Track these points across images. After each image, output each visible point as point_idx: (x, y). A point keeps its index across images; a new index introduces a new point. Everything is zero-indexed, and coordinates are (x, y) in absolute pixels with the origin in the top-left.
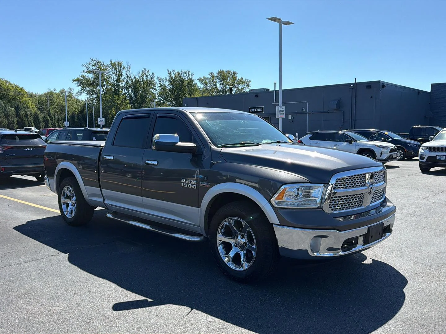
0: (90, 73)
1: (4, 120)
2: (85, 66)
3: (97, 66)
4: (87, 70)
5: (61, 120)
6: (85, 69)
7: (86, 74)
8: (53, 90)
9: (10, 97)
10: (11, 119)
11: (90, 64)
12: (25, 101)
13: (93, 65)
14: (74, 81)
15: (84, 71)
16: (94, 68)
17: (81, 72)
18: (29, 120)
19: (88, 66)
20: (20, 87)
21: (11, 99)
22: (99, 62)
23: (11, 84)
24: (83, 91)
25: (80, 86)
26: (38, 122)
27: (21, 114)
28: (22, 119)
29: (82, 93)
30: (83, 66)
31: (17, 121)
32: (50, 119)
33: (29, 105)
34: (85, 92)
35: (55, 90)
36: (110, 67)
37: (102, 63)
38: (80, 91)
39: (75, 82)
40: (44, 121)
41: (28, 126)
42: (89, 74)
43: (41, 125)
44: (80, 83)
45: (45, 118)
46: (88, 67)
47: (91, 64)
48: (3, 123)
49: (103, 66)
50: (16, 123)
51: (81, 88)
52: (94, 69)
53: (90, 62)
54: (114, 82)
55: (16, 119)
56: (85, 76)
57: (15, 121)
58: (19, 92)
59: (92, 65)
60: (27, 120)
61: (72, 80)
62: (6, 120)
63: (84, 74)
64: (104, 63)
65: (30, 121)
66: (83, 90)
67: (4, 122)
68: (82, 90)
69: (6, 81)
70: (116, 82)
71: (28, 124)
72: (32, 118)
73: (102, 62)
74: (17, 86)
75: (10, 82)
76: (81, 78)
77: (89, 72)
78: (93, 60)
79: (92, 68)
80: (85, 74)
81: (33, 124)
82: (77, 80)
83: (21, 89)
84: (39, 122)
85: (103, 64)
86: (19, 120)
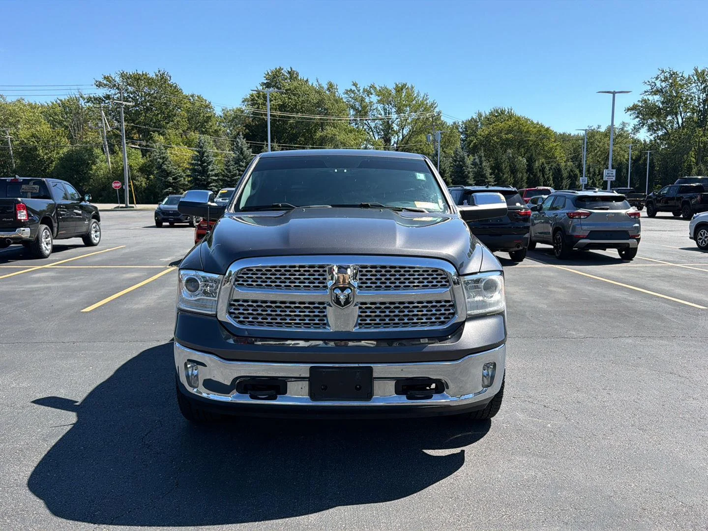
0: (655, 94)
1: (509, 177)
2: (648, 83)
3: (670, 81)
4: (652, 89)
5: (598, 175)
6: (649, 88)
7: (651, 98)
8: (595, 127)
9: (531, 143)
10: (519, 175)
11: (657, 78)
12: (551, 148)
13: (663, 79)
14: (629, 110)
15: (646, 92)
16: (664, 84)
17: (641, 94)
18: (546, 176)
19: (654, 82)
20: (546, 127)
21: (531, 146)
22: (674, 74)
23: (533, 123)
24: (642, 126)
25: (637, 117)
26: (560, 179)
27: (535, 168)
28: (535, 176)
29: (639, 128)
30: (646, 83)
31: (528, 178)
32: (579, 175)
33: (556, 154)
34: (644, 126)
35: (599, 127)
36: (693, 80)
37: (680, 75)
38: (637, 125)
39: (629, 113)
40: (570, 177)
41: (544, 186)
42: (654, 96)
43: (565, 182)
44: (638, 113)
45: (571, 173)
46: (654, 84)
47: (659, 79)
48: (507, 181)
49: (681, 79)
50: (526, 180)
51: (639, 121)
52: (664, 86)
53: (658, 75)
54: (699, 104)
55: (525, 176)
56: (648, 100)
57: (525, 178)
58: (544, 133)
59: (661, 80)
60: (543, 176)
61: (624, 109)
62: (512, 178)
63: (646, 97)
64: (683, 74)
65: (548, 178)
66: (641, 124)
67: (509, 180)
68: (639, 125)
69: (527, 120)
70: (702, 105)
71: (543, 183)
72: (551, 174)
73: (680, 73)
74: (542, 126)
75: (532, 121)
76: (640, 105)
77: (656, 92)
78: (663, 71)
79: (661, 86)
80: (648, 96)
81: (551, 182)
82: (634, 108)
83: (547, 129)
84: (562, 179)
85: (682, 76)
86: (532, 176)
